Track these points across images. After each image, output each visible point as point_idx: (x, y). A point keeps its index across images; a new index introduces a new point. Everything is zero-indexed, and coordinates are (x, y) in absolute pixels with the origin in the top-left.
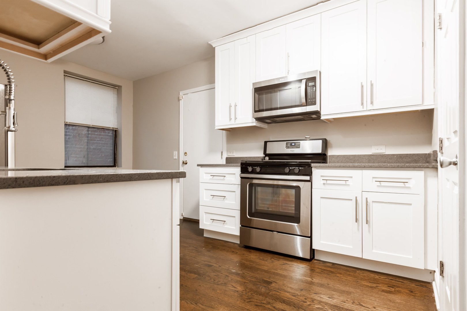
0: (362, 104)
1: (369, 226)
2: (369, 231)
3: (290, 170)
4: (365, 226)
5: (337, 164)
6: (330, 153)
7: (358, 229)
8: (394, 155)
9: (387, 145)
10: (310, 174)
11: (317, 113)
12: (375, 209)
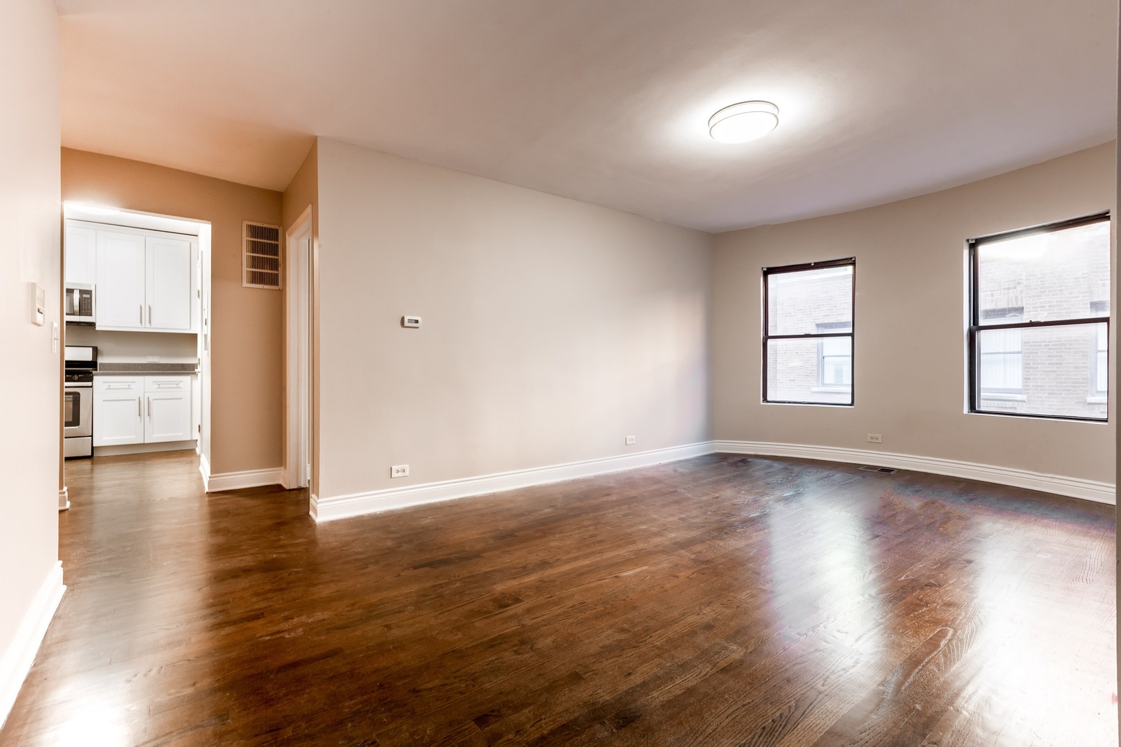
0: (141, 322)
1: (150, 418)
2: (150, 421)
3: (79, 378)
4: (147, 418)
5: (111, 372)
6: (100, 361)
7: (141, 422)
8: (167, 364)
9: (161, 355)
10: (91, 380)
11: (92, 325)
12: (154, 404)
